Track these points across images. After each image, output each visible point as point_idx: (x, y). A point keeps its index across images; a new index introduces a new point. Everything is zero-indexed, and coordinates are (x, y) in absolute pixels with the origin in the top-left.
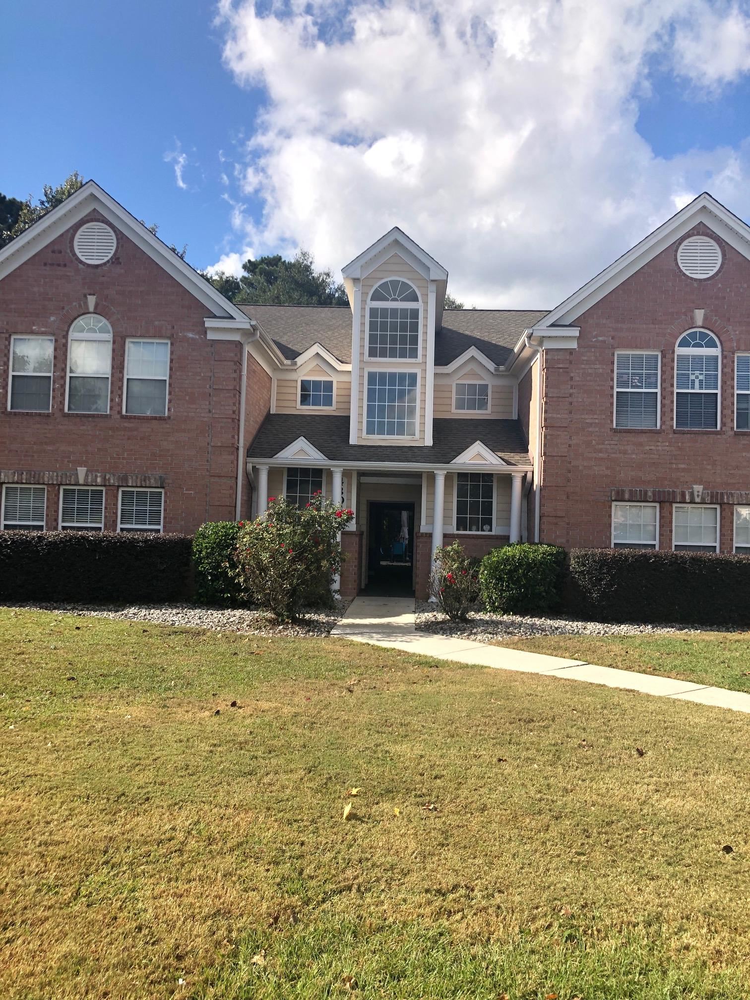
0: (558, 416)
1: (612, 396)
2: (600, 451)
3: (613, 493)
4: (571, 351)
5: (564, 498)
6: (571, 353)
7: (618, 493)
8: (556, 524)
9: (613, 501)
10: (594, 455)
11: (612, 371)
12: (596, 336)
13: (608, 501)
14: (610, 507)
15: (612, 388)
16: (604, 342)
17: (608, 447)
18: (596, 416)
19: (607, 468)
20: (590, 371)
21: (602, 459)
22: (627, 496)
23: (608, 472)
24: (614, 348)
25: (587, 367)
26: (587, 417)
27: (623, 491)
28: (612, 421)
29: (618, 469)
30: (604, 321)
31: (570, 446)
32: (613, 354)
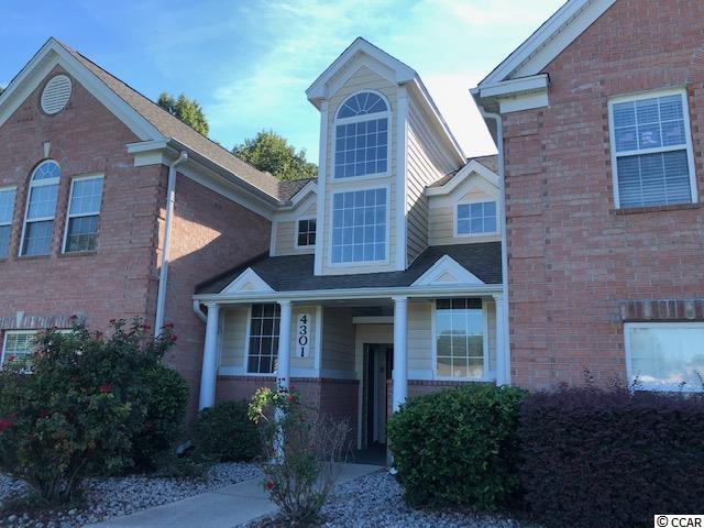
0: (527, 201)
1: (608, 163)
2: (596, 245)
3: (623, 309)
4: (540, 112)
5: (544, 319)
6: (541, 114)
7: (631, 308)
8: (533, 360)
9: (624, 321)
10: (588, 252)
11: (606, 128)
12: (576, 86)
13: (616, 322)
14: (621, 331)
15: (607, 151)
16: (589, 90)
17: (608, 238)
18: (584, 196)
19: (611, 271)
20: (571, 133)
21: (599, 257)
22: (647, 313)
23: (613, 277)
24: (605, 97)
25: (566, 128)
26: (571, 197)
27: (640, 305)
28: (611, 200)
29: (628, 270)
30: (587, 63)
31: (548, 242)
32: (605, 105)
